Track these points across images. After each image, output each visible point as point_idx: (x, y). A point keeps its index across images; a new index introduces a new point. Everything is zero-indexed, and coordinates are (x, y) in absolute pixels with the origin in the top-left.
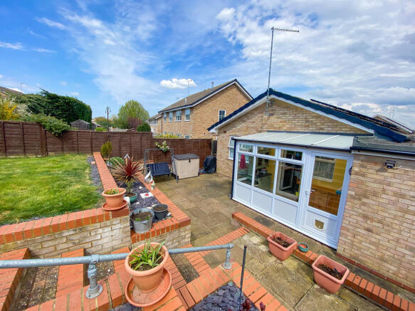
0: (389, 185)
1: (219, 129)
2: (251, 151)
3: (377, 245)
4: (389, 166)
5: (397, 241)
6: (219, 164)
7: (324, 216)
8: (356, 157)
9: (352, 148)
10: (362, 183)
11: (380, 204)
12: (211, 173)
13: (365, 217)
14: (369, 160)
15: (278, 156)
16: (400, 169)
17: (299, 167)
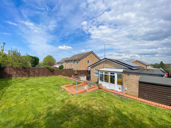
0: (130, 78)
1: (91, 67)
2: (103, 73)
3: (130, 90)
4: (129, 75)
5: (133, 88)
6: (91, 77)
7: (120, 86)
8: (124, 73)
9: (123, 72)
10: (125, 78)
11: (129, 82)
12: (89, 80)
13: (127, 85)
14: (126, 74)
15: (109, 74)
16: (131, 75)
17: (114, 77)
